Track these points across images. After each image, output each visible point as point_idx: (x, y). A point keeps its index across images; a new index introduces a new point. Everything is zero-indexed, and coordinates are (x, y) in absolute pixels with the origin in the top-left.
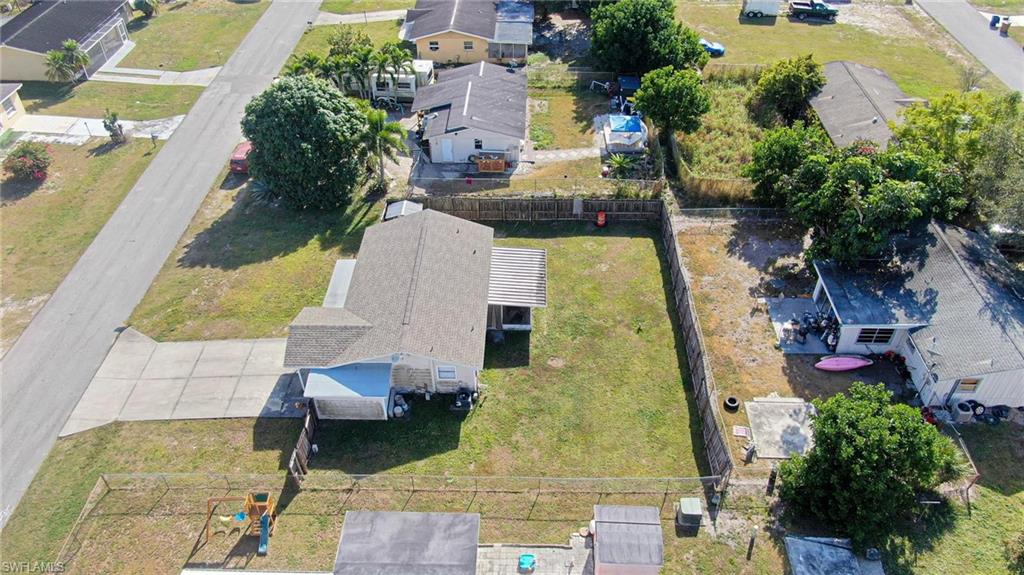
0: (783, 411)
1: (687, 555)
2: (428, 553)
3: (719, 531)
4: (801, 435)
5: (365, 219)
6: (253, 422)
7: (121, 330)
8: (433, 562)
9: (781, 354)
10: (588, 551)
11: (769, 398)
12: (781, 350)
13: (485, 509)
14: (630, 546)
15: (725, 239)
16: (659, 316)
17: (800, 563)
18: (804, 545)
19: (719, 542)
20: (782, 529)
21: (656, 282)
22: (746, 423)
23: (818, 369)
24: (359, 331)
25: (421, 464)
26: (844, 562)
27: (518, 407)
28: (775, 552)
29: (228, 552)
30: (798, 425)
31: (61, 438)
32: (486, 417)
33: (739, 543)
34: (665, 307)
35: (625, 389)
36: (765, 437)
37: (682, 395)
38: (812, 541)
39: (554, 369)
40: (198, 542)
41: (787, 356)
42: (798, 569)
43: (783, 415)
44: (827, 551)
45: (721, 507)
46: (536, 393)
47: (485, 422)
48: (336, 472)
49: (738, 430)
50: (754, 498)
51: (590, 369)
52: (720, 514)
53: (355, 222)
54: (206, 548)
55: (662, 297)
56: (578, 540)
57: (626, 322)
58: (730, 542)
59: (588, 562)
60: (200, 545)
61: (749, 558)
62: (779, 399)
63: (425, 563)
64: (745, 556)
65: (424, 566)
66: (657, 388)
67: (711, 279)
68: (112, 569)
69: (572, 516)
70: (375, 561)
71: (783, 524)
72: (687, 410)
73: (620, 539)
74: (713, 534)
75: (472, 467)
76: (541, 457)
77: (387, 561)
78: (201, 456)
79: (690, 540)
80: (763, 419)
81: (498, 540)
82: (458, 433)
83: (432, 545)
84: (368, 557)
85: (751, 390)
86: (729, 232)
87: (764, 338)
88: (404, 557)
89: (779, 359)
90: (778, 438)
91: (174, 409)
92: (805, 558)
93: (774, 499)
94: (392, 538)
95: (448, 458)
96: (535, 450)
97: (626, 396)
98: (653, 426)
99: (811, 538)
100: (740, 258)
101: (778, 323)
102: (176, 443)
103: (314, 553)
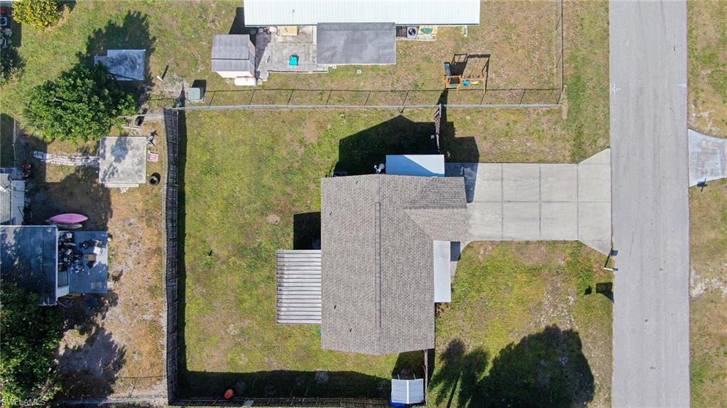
0: (121, 176)
1: (202, 69)
2: (344, 38)
3: (181, 85)
4: (114, 155)
5: (447, 400)
6: (481, 158)
7: (613, 253)
8: (341, 32)
9: (110, 231)
10: (258, 70)
11: (128, 186)
12: (109, 234)
13: (319, 97)
14: (231, 45)
15: (124, 372)
16: (193, 269)
17: (139, 64)
18: (134, 75)
19: (183, 76)
20: (143, 85)
21: (191, 310)
22: (149, 164)
23: (86, 216)
24: (413, 204)
25: (362, 128)
26: (115, 65)
27: (301, 177)
28: (152, 70)
29: (467, 65)
30: (114, 164)
31: (608, 147)
32: (322, 167)
33: (171, 76)
34: (187, 280)
35: (226, 194)
36: (138, 153)
37: (187, 189)
38: (129, 78)
39: (276, 212)
40: (487, 71)
41: (105, 229)
42: (141, 60)
43: (122, 172)
44: (122, 73)
45: (177, 100)
46: (288, 189)
47: (323, 162)
48: (415, 121)
49: (155, 158)
50: (156, 107)
51: (249, 212)
52: (178, 96)
53: (456, 397)
54: (482, 68)
55: (188, 293)
56: (264, 77)
57: (219, 262)
58: (175, 76)
59: (259, 63)
60: (485, 69)
61: (168, 66)
62: (120, 186)
63: (346, 32)
64: (169, 68)
65: (346, 30)
66: (204, 194)
67: (145, 317)
68: (531, 53)
69: (267, 92)
70: (373, 31)
71: (143, 88)
72: (186, 174)
73: (236, 49)
74: (185, 82)
75: (329, 126)
76: (285, 135)
77: (366, 32)
78: (507, 133)
79: (199, 78)
80: (136, 168)
81: (311, 76)
82: (340, 153)
83: (342, 43)
84: (377, 34)
85: (138, 194)
86: (118, 382)
87: (118, 247)
88: (358, 34)
89: (113, 226)
90: (130, 152)
91: (540, 172)
92: (135, 67)
93: (145, 106)
94: (366, 46)
95: (346, 132)
96: (289, 140)
97: (225, 187)
98: (210, 162)
99: (129, 80)
100: (116, 346)
101: (103, 262)
102: (528, 144)
103: (417, 65)
